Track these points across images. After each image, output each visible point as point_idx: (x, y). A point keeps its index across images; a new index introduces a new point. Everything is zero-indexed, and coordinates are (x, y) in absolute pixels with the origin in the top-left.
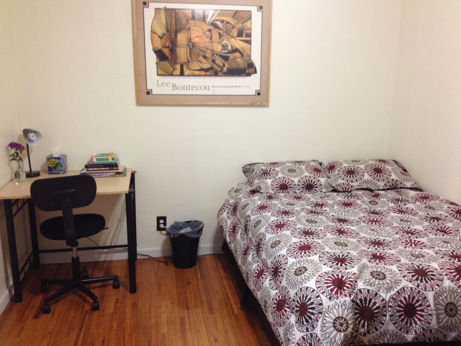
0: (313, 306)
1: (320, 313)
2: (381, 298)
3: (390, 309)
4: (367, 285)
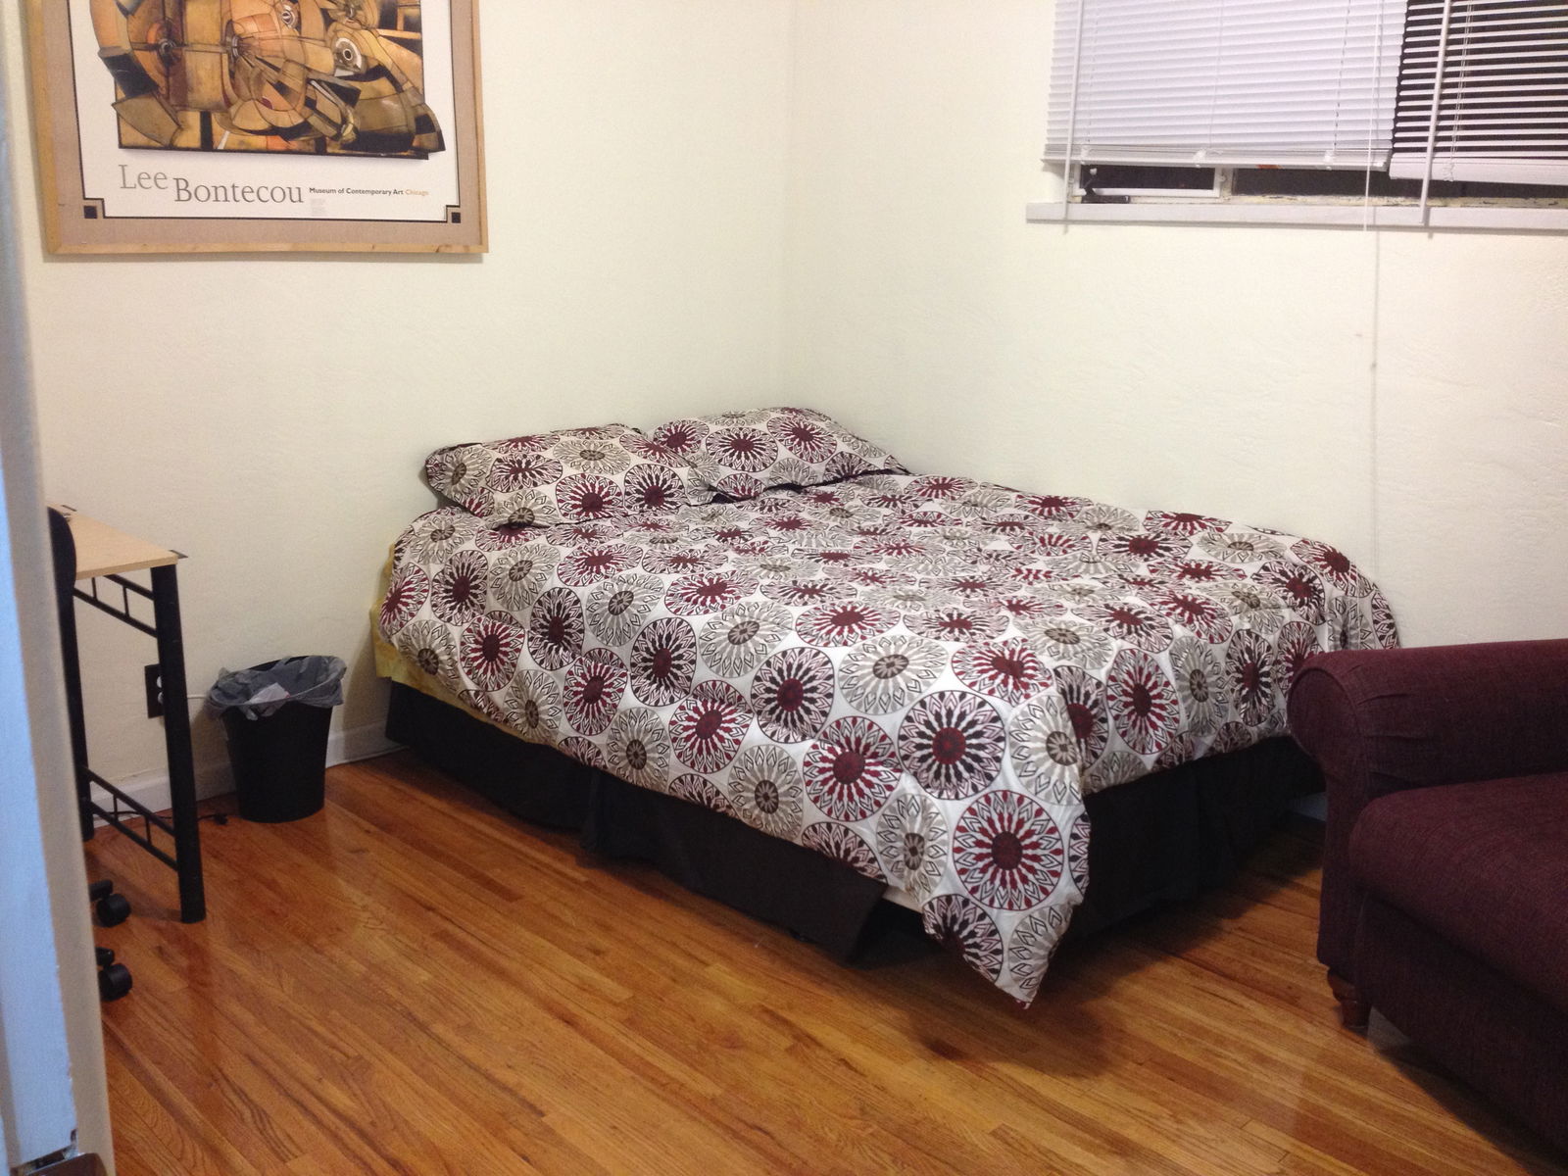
0: (978, 728)
1: (1000, 739)
2: (1095, 681)
3: (1111, 703)
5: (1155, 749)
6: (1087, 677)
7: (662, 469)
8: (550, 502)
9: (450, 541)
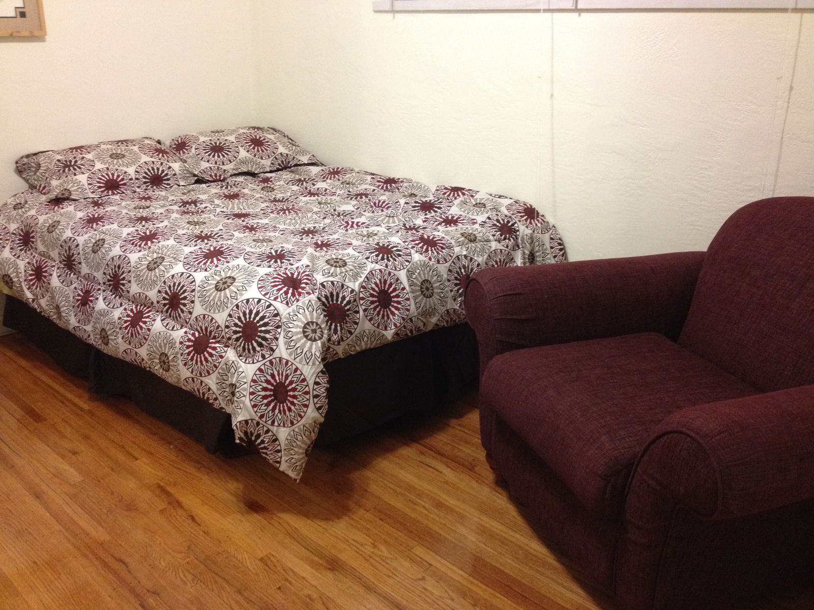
0: (266, 320)
1: (279, 327)
2: (350, 289)
3: (362, 302)
4: (328, 277)
5: (393, 327)
6: (345, 287)
7: (162, 164)
8: (83, 185)
9: (23, 210)
